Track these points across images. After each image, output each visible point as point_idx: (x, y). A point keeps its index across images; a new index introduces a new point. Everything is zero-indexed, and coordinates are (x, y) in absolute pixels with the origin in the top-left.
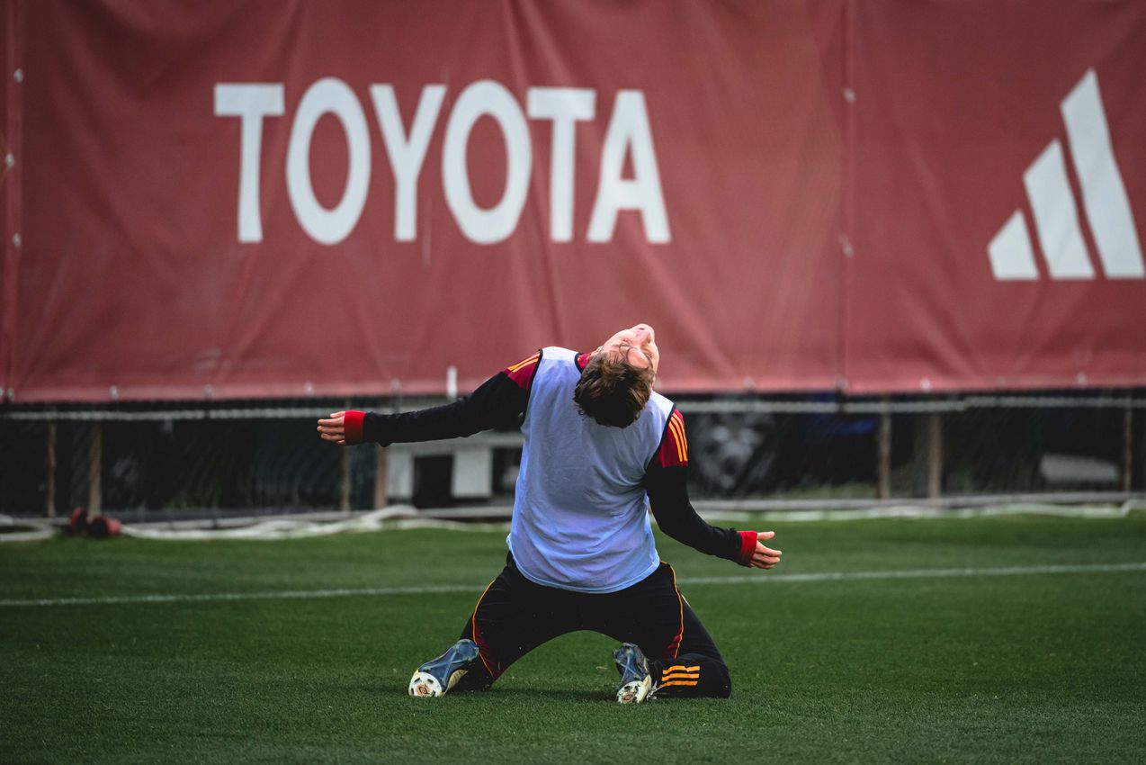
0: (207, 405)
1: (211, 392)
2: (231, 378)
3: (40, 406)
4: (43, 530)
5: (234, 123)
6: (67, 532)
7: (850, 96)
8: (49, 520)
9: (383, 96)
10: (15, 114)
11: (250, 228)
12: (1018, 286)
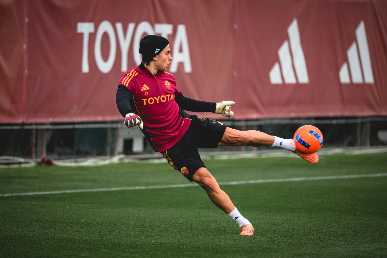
0: (73, 123)
1: (75, 119)
2: (80, 115)
3: (31, 124)
4: (32, 163)
5: (81, 35)
6: (40, 164)
7: (236, 26)
8: (34, 159)
9: (119, 26)
10: (26, 32)
11: (85, 68)
12: (277, 86)
